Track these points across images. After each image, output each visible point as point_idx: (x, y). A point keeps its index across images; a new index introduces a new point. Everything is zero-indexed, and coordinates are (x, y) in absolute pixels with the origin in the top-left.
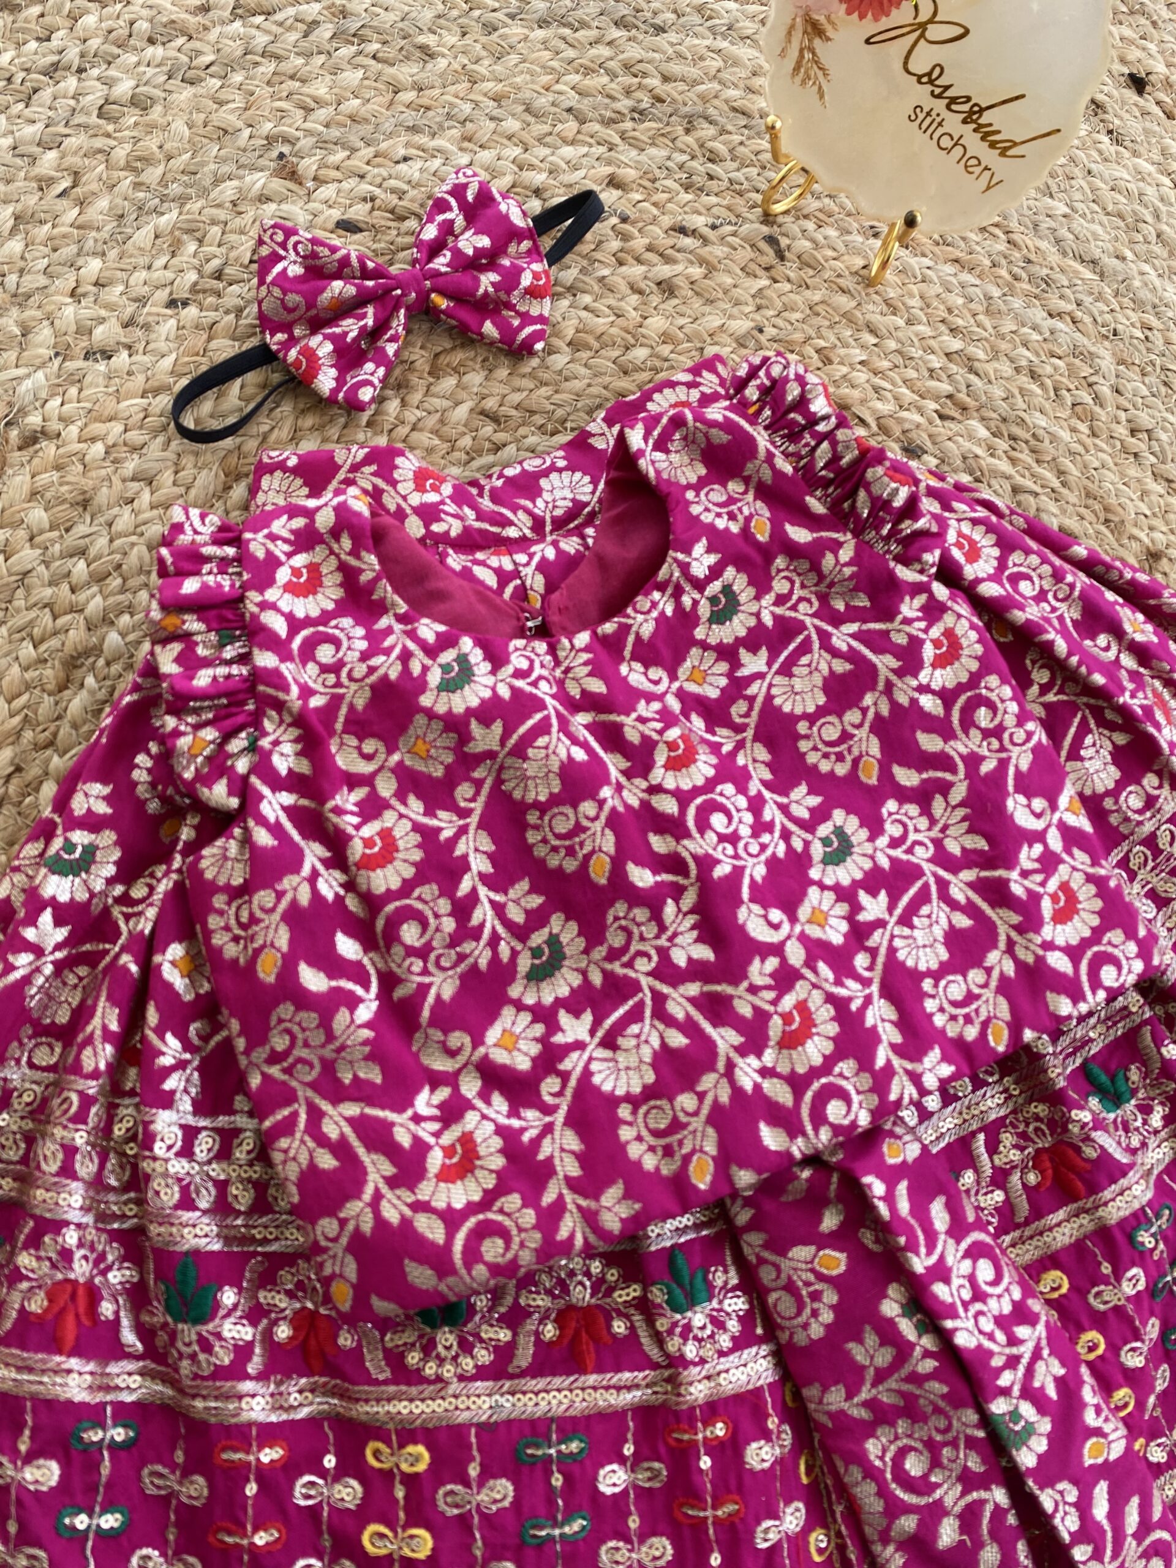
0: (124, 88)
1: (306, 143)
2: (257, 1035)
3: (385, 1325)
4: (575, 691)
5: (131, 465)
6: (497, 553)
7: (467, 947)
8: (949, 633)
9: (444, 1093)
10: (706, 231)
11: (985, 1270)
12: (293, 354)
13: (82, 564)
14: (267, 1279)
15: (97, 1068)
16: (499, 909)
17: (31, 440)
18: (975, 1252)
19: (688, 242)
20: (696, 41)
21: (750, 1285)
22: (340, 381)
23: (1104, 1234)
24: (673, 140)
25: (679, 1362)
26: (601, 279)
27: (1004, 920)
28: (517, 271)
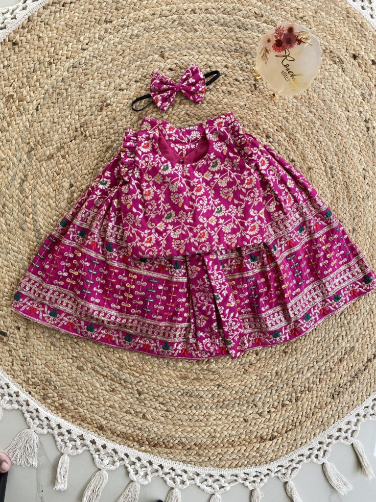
0: (135, 32)
1: (167, 49)
2: (125, 216)
3: (135, 259)
4: (185, 174)
5: (123, 114)
6: (180, 145)
7: (158, 211)
8: (251, 179)
9: (149, 231)
10: (242, 81)
11: (220, 276)
12: (154, 98)
13: (112, 130)
14: (120, 249)
15: (102, 214)
16: (164, 207)
17: (108, 105)
18: (219, 274)
19: (237, 83)
20: (254, 34)
21: (187, 269)
22: (162, 104)
23: (243, 278)
24: (241, 58)
25: (173, 275)
26: (217, 89)
27: (242, 228)
28: (199, 87)
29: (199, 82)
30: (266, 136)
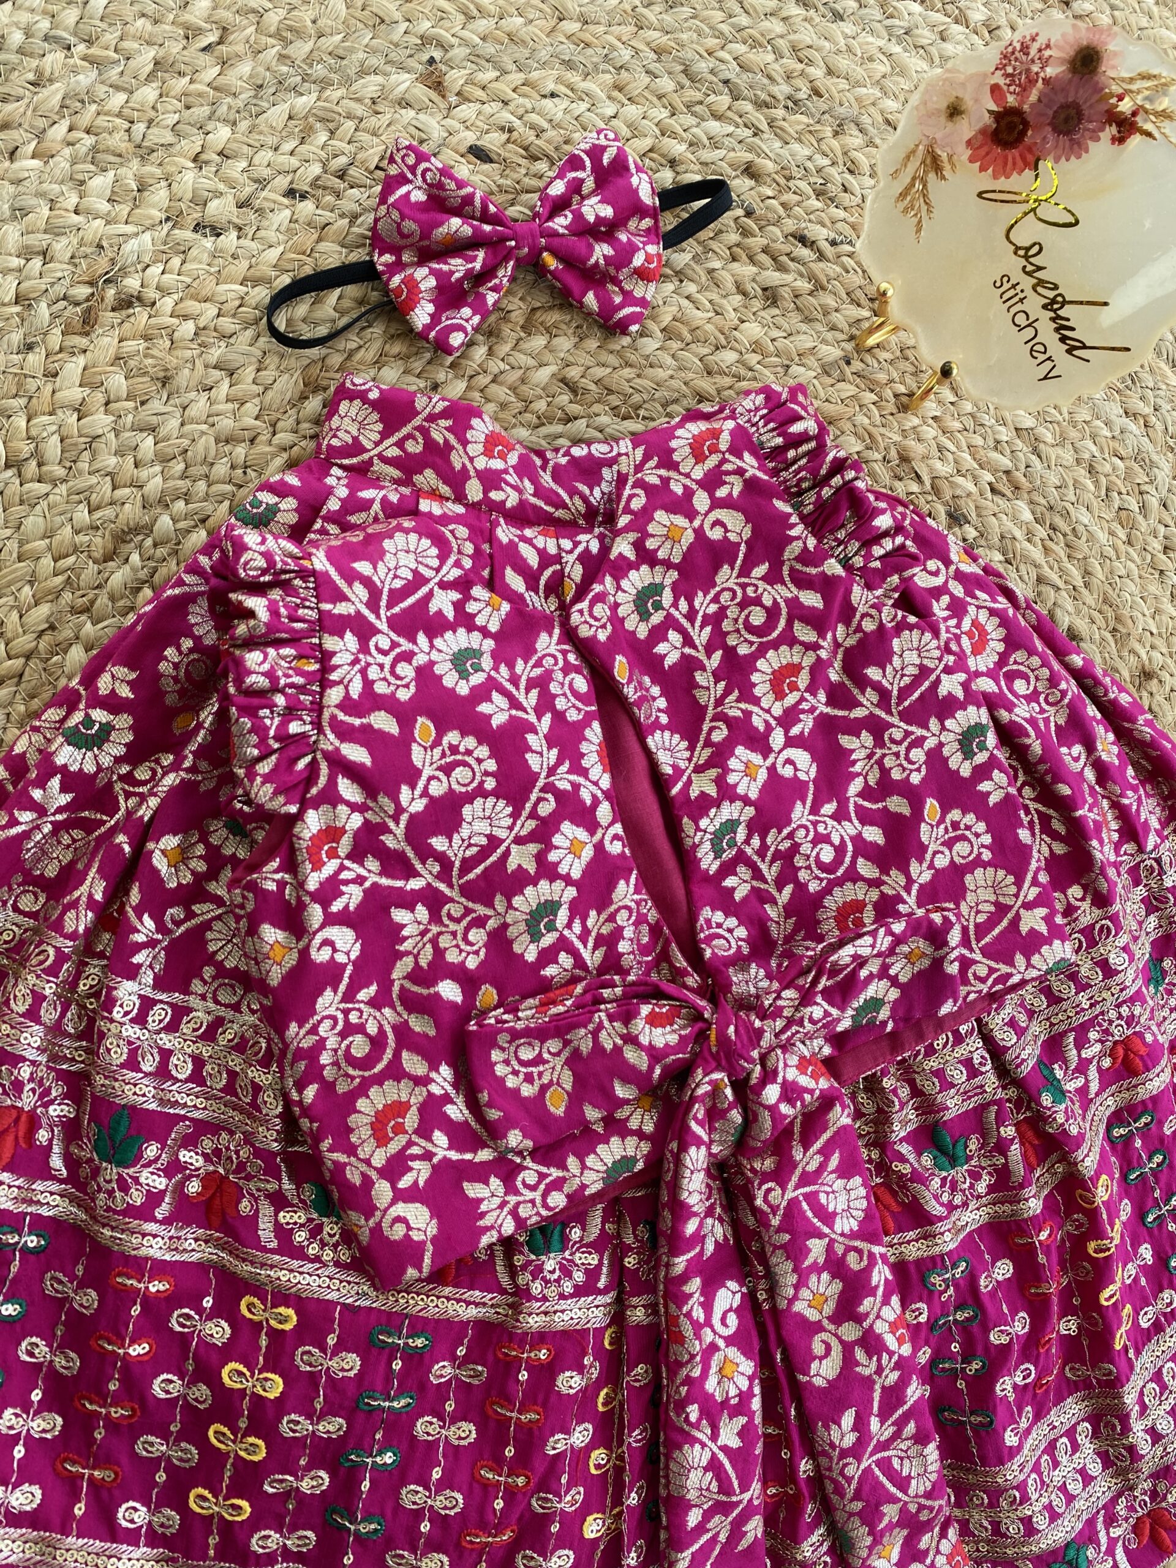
1: (459, 52)
5: (216, 353)
6: (545, 534)
10: (825, 246)
12: (396, 280)
13: (150, 441)
15: (76, 930)
17: (125, 303)
19: (804, 252)
22: (435, 318)
24: (819, 141)
26: (711, 271)
28: (632, 249)
29: (632, 224)
30: (950, 515)
